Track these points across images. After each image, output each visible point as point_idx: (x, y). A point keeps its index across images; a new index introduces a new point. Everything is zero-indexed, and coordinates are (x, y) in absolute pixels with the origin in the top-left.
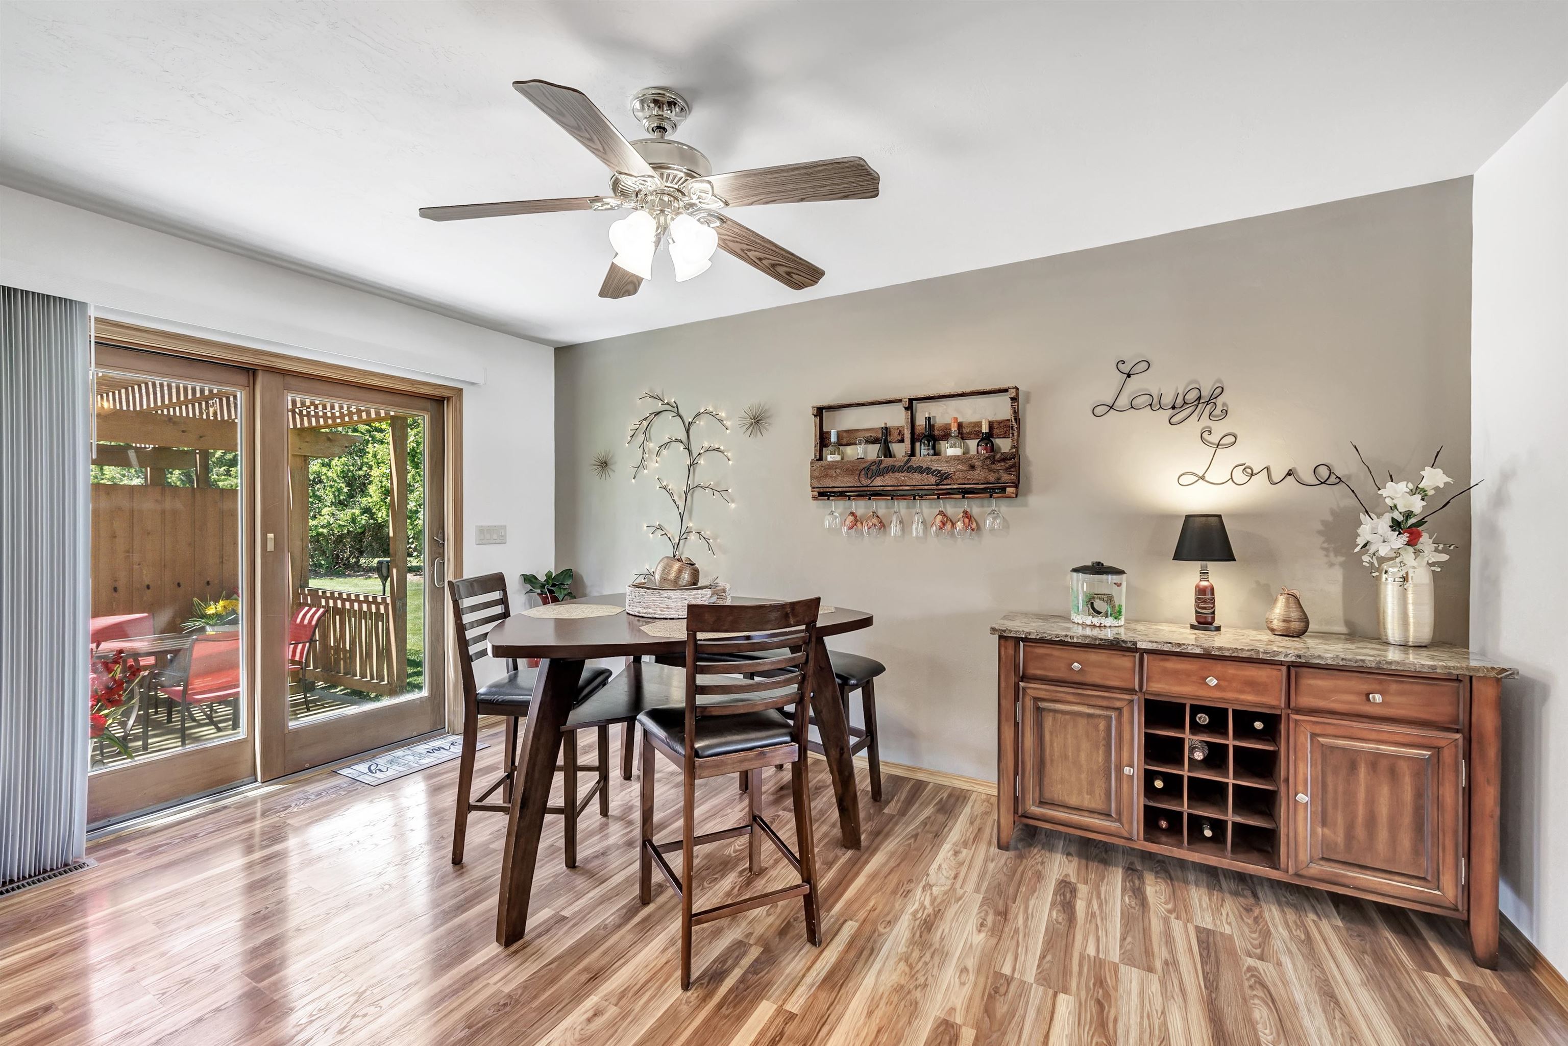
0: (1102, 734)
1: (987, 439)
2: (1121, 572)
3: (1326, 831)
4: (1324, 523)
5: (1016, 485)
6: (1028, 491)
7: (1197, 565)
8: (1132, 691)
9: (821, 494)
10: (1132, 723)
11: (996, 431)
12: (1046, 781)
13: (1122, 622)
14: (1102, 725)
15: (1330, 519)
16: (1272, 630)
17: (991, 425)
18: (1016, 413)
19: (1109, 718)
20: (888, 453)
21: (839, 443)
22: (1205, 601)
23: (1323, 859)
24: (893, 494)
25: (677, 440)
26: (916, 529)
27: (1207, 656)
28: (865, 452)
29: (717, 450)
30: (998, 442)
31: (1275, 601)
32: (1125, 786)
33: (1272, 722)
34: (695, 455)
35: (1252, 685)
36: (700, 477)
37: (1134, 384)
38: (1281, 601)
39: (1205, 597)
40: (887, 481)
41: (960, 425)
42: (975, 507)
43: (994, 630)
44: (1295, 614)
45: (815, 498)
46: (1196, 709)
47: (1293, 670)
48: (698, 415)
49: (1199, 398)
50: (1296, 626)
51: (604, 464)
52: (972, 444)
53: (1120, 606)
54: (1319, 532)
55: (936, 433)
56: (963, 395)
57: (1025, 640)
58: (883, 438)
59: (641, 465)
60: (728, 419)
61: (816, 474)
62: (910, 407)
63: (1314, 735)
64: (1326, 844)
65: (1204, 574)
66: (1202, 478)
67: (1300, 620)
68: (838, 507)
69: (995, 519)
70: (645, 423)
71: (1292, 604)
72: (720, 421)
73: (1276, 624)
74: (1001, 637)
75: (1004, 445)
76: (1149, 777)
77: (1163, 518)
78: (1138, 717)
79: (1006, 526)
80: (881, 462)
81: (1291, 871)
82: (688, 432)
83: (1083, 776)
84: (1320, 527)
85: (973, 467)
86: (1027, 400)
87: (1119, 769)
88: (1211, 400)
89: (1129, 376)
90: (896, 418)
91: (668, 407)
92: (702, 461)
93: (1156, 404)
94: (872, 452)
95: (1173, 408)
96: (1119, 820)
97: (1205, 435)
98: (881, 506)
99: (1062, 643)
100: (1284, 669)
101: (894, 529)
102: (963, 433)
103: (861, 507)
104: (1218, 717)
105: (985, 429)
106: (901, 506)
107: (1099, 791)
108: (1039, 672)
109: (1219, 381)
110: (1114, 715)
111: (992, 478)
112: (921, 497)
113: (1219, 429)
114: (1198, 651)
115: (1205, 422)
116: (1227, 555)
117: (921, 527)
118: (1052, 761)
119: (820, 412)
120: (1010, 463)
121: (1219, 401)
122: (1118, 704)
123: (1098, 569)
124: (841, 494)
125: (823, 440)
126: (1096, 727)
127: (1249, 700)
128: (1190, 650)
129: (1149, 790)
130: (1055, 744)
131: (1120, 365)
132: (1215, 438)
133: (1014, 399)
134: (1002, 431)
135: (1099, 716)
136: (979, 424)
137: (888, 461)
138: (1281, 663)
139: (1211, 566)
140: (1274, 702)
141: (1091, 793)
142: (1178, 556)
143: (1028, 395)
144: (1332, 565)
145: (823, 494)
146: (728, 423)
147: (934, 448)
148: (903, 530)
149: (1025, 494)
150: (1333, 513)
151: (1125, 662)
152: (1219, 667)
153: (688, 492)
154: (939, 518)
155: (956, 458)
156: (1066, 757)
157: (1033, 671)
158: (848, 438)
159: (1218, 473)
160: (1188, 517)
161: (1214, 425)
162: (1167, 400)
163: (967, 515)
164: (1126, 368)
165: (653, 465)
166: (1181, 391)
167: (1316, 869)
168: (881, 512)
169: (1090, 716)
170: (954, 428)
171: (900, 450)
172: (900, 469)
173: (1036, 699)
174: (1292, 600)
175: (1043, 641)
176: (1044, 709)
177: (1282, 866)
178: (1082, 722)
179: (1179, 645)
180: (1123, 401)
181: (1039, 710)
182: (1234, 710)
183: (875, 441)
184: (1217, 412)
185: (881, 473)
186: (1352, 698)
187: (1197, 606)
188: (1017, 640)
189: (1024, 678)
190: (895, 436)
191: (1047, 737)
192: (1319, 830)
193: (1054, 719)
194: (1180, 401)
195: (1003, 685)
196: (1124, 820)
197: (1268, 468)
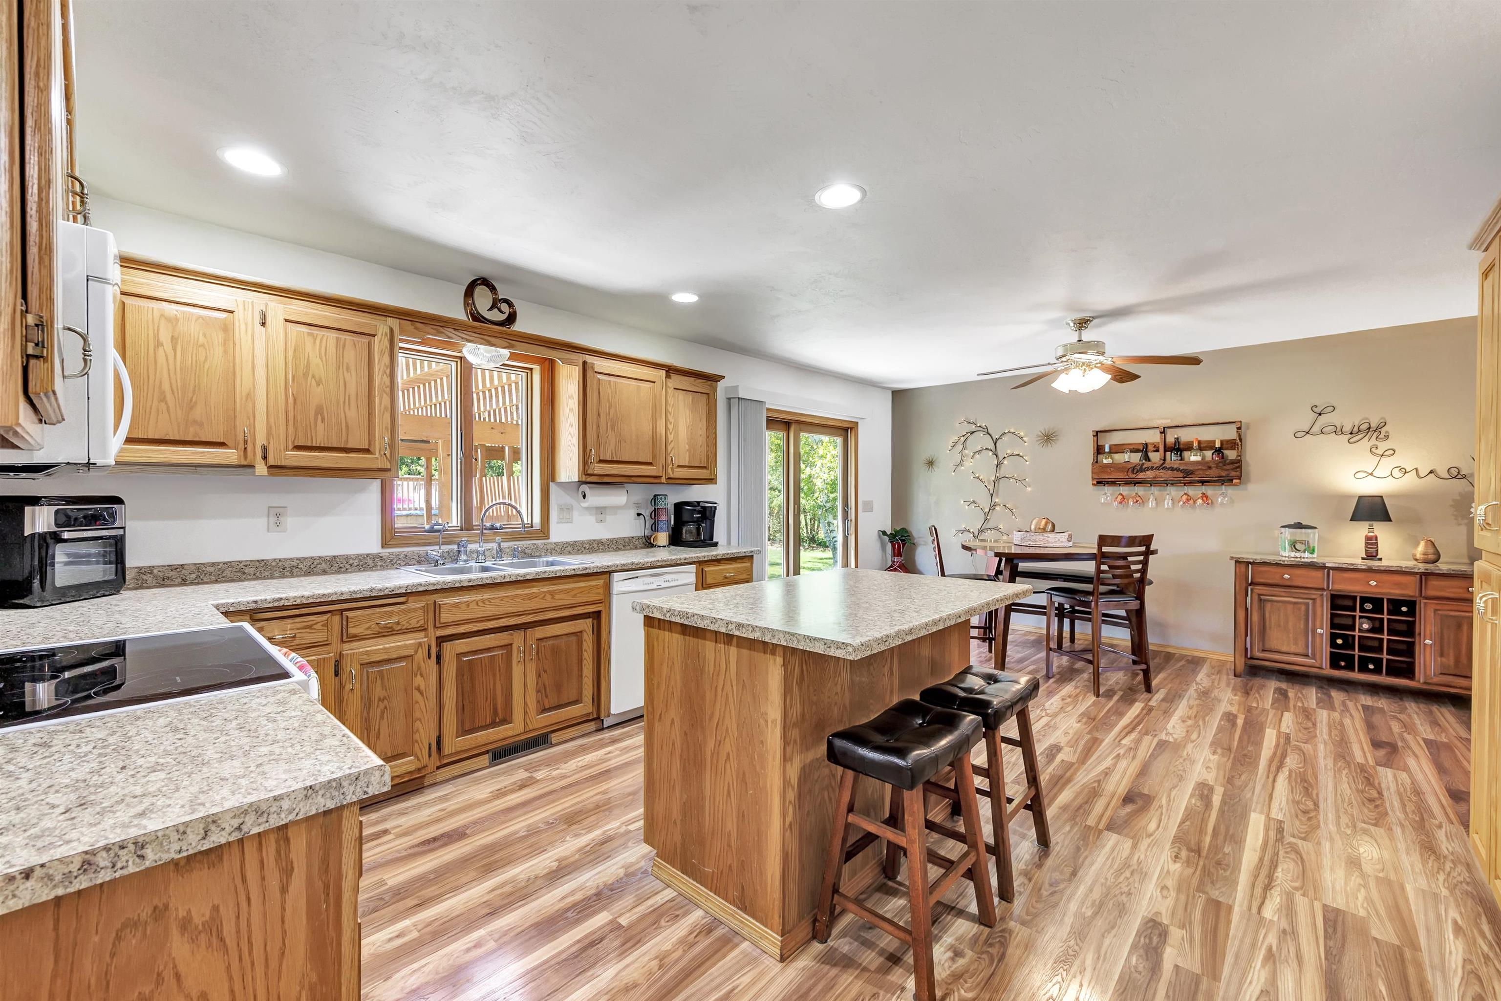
0: (1303, 613)
1: (1219, 451)
2: (1315, 528)
3: (1444, 660)
4: (1454, 500)
5: (1240, 478)
6: (1248, 481)
7: (1366, 524)
8: (1323, 589)
9: (1098, 483)
10: (1322, 606)
11: (1225, 446)
12: (1267, 638)
13: (1315, 555)
14: (1303, 608)
15: (1458, 498)
16: (1416, 560)
17: (1222, 442)
18: (1240, 436)
19: (1307, 605)
20: (1147, 458)
21: (1110, 452)
22: (1372, 544)
23: (1441, 674)
24: (1152, 483)
25: (987, 449)
26: (1167, 503)
27: (1370, 570)
28: (1130, 457)
29: (1018, 455)
30: (1226, 452)
31: (1418, 544)
32: (1318, 640)
33: (1412, 605)
34: (1001, 458)
35: (1398, 585)
36: (1003, 472)
37: (1323, 420)
38: (1422, 544)
39: (1371, 543)
40: (1149, 474)
41: (1200, 442)
42: (1209, 490)
43: (1232, 558)
44: (1431, 550)
45: (1093, 485)
46: (1364, 600)
47: (1423, 577)
48: (1004, 434)
49: (1369, 428)
50: (1432, 557)
51: (931, 463)
52: (1209, 454)
53: (1314, 547)
54: (1451, 506)
55: (1181, 446)
56: (1203, 425)
57: (1253, 563)
58: (1144, 450)
59: (961, 463)
60: (1026, 436)
61: (1095, 471)
62: (1163, 432)
63: (1435, 610)
64: (1443, 665)
65: (1371, 528)
66: (1371, 474)
67: (1434, 554)
68: (1108, 490)
69: (1224, 497)
70: (963, 439)
71: (1430, 546)
72: (1021, 438)
73: (1418, 556)
74: (1236, 562)
75: (1231, 454)
76: (1333, 637)
77: (1344, 497)
78: (1326, 604)
79: (1232, 501)
80: (1143, 464)
81: (1422, 681)
82: (995, 444)
83: (1291, 635)
84: (1452, 503)
85: (1210, 468)
86: (1248, 427)
87: (1314, 632)
88: (1378, 429)
89: (1320, 414)
90: (1153, 437)
91: (980, 429)
92: (1005, 462)
93: (1338, 431)
94: (1136, 458)
95: (1351, 433)
96: (1314, 658)
97: (1373, 450)
98: (1140, 490)
99: (1277, 564)
100: (1418, 576)
101: (1151, 503)
102: (1203, 447)
103: (1125, 490)
104: (1377, 603)
105: (1218, 445)
106: (1155, 490)
107: (1301, 643)
108: (1262, 580)
109: (1383, 418)
110: (1310, 602)
111: (1224, 474)
112: (1172, 484)
113: (1383, 446)
114: (1364, 567)
115: (1373, 441)
116: (1386, 518)
117: (1154, 502)
118: (1270, 628)
119: (1097, 434)
120: (1237, 465)
121: (1383, 430)
122: (1314, 597)
123: (1299, 526)
124: (1113, 483)
125: (1099, 450)
126: (1300, 609)
127: (1397, 593)
128: (1359, 567)
129: (1333, 644)
130: (1272, 619)
131: (1314, 409)
132: (1380, 451)
133: (1239, 428)
134: (1229, 446)
135: (1301, 603)
136: (1214, 442)
137: (1147, 464)
138: (1417, 573)
139: (1376, 524)
140: (1411, 593)
141: (1296, 644)
142: (1353, 519)
143: (1248, 426)
144: (1460, 524)
145: (1100, 483)
146: (1025, 439)
147: (1181, 455)
148: (1157, 504)
149: (1246, 483)
150: (1460, 494)
151: (1318, 574)
152: (1378, 576)
153: (997, 480)
154: (1185, 497)
155: (1197, 462)
156: (1279, 626)
157: (1258, 580)
158: (1117, 449)
159: (1381, 472)
160: (1360, 497)
161: (1379, 444)
162: (1348, 428)
163: (1204, 496)
164: (1318, 410)
165: (968, 463)
166: (1356, 424)
167: (1436, 680)
168: (1140, 493)
169: (1295, 603)
170: (1195, 444)
171: (1155, 457)
172: (1158, 468)
173: (1259, 595)
174: (1429, 543)
175: (1264, 563)
176: (1265, 600)
177: (1417, 678)
178: (1290, 607)
179: (1352, 564)
180: (1316, 429)
181: (1260, 600)
182: (1388, 599)
183: (1137, 451)
184: (1382, 436)
185: (1142, 470)
186: (1461, 591)
187: (1366, 547)
188: (1248, 563)
189: (1252, 584)
190: (1150, 448)
191: (1267, 615)
192: (1439, 659)
193: (1272, 606)
194: (1356, 429)
195: (1237, 587)
196: (1318, 656)
197: (1416, 469)
